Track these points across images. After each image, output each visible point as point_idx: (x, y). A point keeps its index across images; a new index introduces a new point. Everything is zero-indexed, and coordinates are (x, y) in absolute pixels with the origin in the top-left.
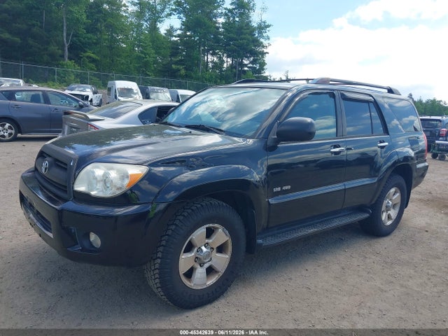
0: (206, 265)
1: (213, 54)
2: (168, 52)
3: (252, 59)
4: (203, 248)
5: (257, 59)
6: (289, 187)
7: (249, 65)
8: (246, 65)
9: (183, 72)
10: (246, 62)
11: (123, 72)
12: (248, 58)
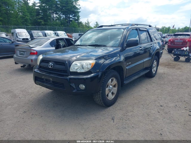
0: (111, 92)
1: (56, 14)
2: (35, 14)
3: (74, 15)
4: (110, 86)
5: (76, 15)
6: (130, 63)
7: (73, 18)
8: (71, 18)
9: (43, 23)
10: (71, 16)
11: (15, 24)
12: (72, 14)
